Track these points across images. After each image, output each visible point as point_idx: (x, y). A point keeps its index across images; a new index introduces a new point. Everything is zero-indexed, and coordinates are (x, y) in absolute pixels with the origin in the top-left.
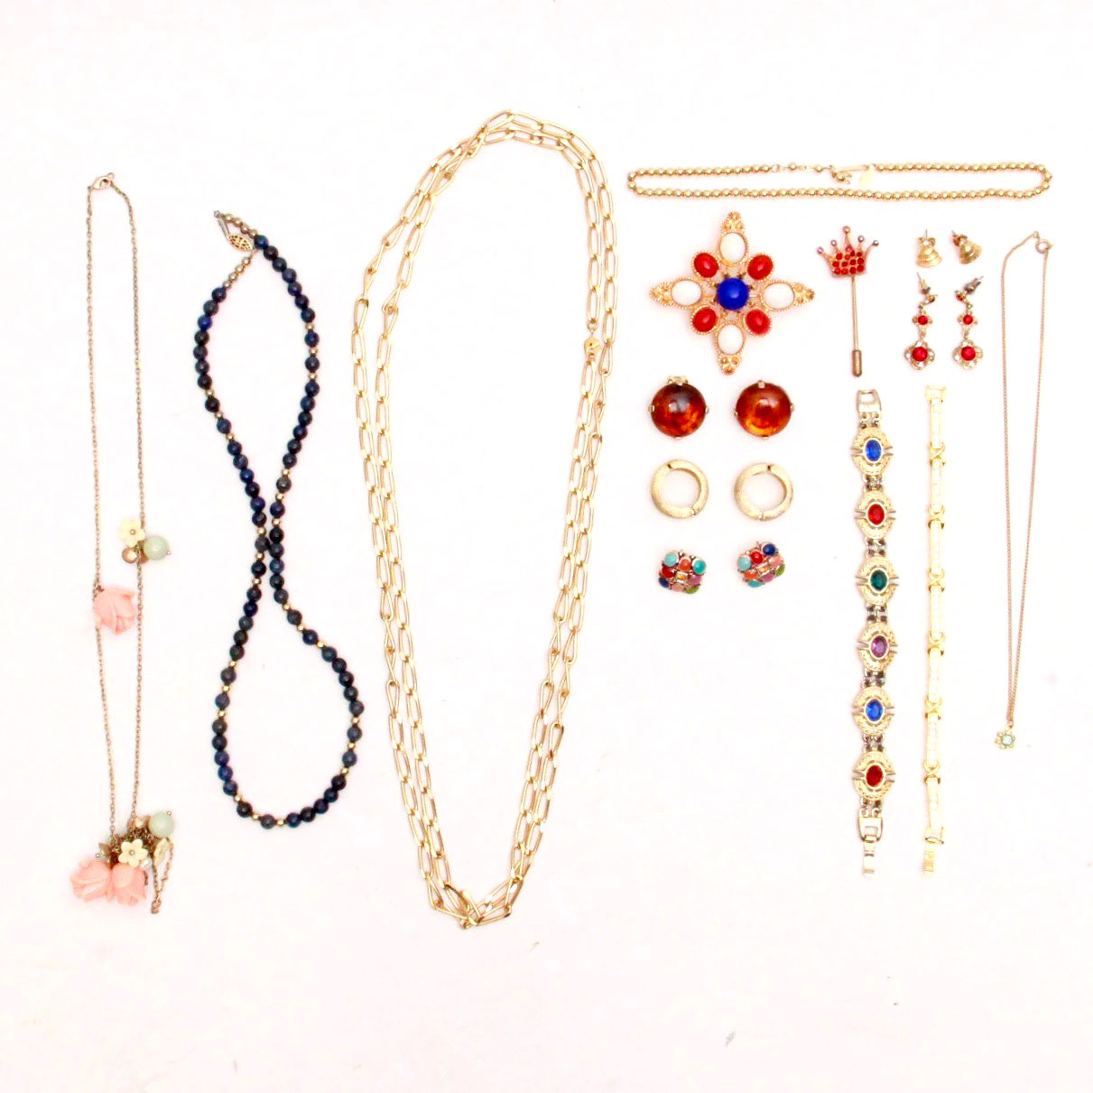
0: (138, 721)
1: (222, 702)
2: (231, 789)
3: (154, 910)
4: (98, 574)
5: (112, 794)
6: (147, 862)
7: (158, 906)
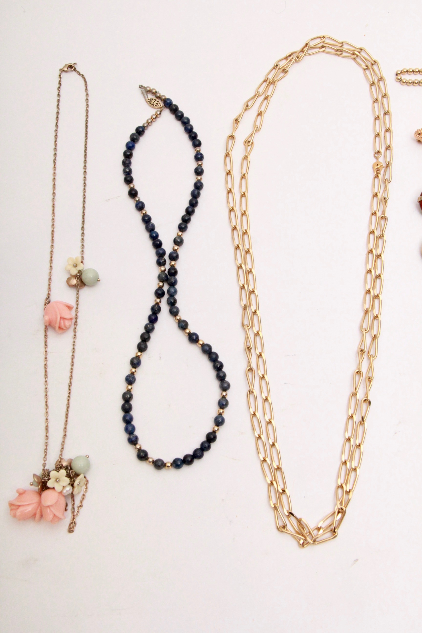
0: (69, 393)
1: (130, 380)
2: (133, 441)
3: (71, 530)
4: (49, 294)
5: (47, 443)
6: (69, 489)
7: (73, 527)
